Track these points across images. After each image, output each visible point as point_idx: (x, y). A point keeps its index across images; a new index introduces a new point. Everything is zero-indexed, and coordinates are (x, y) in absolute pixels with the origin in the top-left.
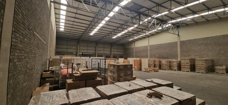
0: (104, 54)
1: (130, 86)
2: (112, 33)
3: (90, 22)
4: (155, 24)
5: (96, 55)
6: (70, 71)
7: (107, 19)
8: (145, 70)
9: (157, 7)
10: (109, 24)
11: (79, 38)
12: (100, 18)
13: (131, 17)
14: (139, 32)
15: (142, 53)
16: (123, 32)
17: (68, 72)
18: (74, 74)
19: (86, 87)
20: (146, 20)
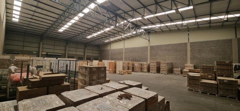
0: (76, 55)
2: (87, 32)
3: (59, 16)
4: (130, 28)
5: (65, 56)
6: (24, 75)
7: (81, 15)
8: (119, 73)
9: (133, 11)
10: (83, 22)
11: (43, 34)
12: (72, 12)
13: (107, 17)
14: (116, 33)
15: (117, 56)
16: (99, 33)
17: (22, 77)
18: (30, 79)
20: (122, 23)
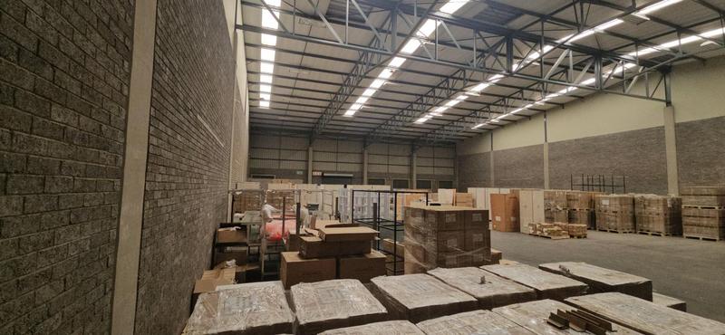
0: (388, 174)
1: (483, 282)
2: (415, 106)
3: (345, 77)
4: (568, 67)
5: (362, 178)
6: (291, 226)
7: (397, 62)
9: (578, 5)
10: (405, 80)
11: (313, 128)
12: (375, 61)
13: (477, 50)
14: (509, 97)
15: (524, 170)
16: (452, 103)
17: (286, 231)
18: (301, 235)
19: (338, 277)
20: (535, 55)
